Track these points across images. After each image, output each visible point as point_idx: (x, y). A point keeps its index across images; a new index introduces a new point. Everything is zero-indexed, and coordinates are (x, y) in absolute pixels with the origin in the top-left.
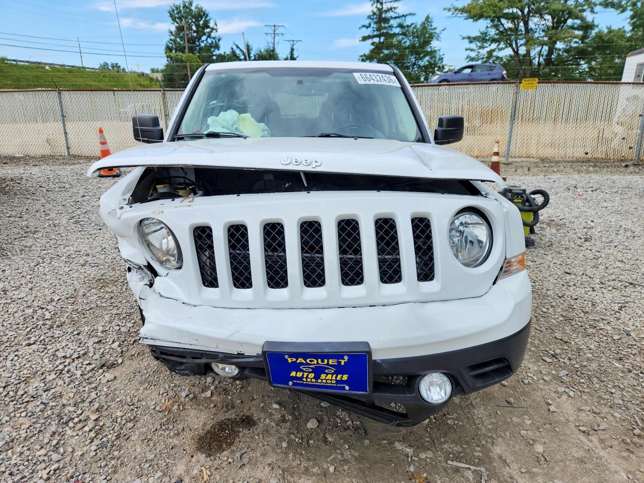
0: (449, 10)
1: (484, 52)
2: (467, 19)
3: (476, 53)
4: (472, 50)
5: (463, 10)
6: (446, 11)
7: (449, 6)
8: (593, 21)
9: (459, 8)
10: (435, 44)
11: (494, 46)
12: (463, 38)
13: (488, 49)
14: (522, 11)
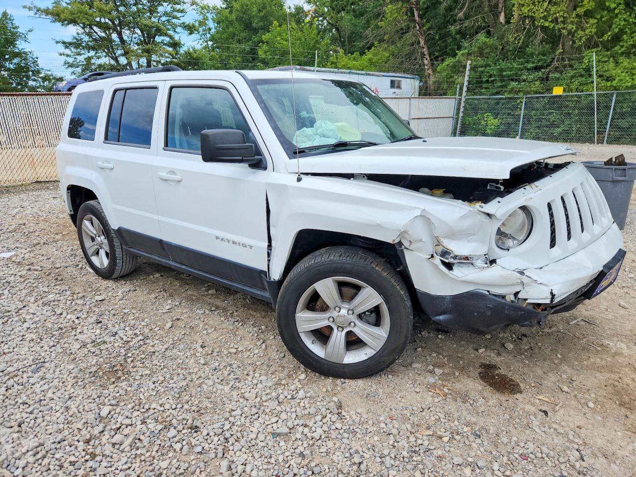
0: (30, 9)
1: (81, 58)
2: (54, 22)
3: (73, 59)
4: (68, 56)
5: (47, 12)
6: (27, 10)
7: (28, 5)
8: (179, 40)
9: (42, 8)
10: (21, 45)
11: (92, 53)
12: (57, 42)
13: (86, 56)
14: (113, 23)
